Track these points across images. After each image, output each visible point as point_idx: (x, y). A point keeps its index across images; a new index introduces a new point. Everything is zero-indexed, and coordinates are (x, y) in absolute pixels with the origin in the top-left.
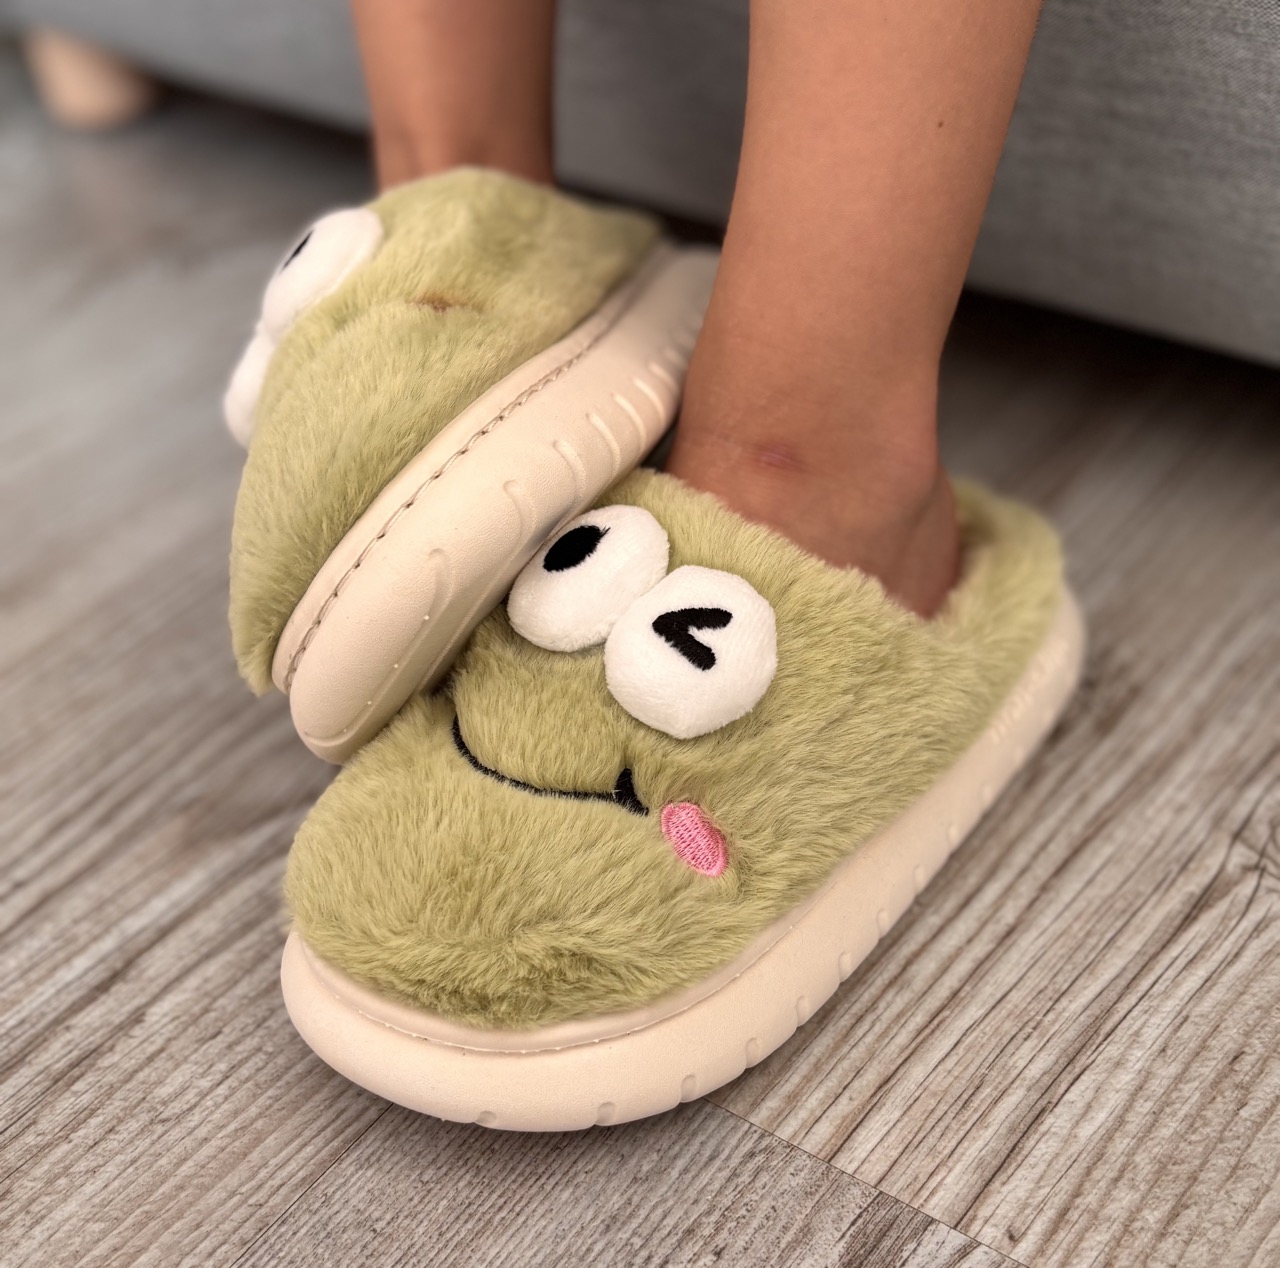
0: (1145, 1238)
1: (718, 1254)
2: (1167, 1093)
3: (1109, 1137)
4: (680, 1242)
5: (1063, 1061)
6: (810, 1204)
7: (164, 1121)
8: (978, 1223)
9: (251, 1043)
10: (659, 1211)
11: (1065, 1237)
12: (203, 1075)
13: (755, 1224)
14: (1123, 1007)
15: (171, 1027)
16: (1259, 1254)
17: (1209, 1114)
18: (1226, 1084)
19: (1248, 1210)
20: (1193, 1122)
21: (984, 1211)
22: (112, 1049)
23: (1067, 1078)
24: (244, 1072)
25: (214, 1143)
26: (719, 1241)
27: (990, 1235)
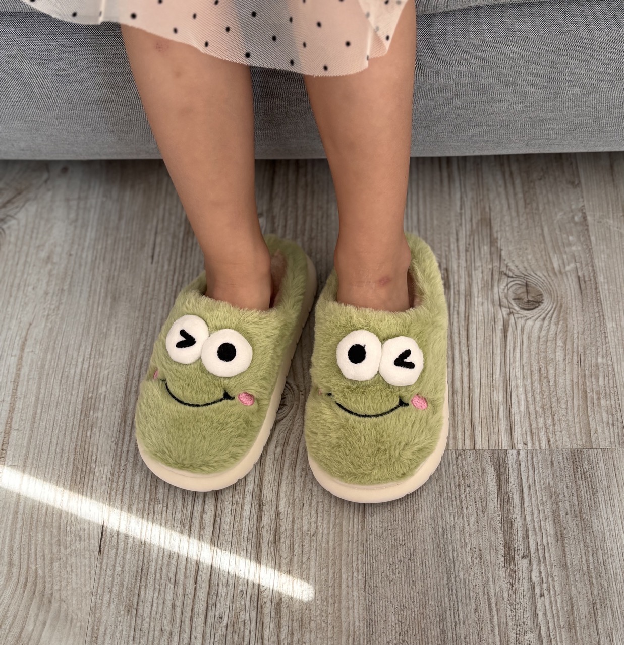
0: (551, 428)
1: (469, 486)
2: (532, 389)
3: (528, 407)
4: (459, 489)
5: (505, 393)
6: (479, 462)
7: (313, 535)
8: (516, 445)
9: (314, 502)
10: (448, 485)
11: (535, 437)
12: (311, 518)
13: (471, 474)
14: (508, 370)
15: (289, 510)
16: (575, 418)
17: (544, 389)
18: (542, 379)
19: (567, 409)
20: (542, 392)
21: (515, 442)
22: (280, 525)
23: (509, 397)
24: (320, 510)
25: (331, 532)
26: (467, 483)
27: (520, 446)
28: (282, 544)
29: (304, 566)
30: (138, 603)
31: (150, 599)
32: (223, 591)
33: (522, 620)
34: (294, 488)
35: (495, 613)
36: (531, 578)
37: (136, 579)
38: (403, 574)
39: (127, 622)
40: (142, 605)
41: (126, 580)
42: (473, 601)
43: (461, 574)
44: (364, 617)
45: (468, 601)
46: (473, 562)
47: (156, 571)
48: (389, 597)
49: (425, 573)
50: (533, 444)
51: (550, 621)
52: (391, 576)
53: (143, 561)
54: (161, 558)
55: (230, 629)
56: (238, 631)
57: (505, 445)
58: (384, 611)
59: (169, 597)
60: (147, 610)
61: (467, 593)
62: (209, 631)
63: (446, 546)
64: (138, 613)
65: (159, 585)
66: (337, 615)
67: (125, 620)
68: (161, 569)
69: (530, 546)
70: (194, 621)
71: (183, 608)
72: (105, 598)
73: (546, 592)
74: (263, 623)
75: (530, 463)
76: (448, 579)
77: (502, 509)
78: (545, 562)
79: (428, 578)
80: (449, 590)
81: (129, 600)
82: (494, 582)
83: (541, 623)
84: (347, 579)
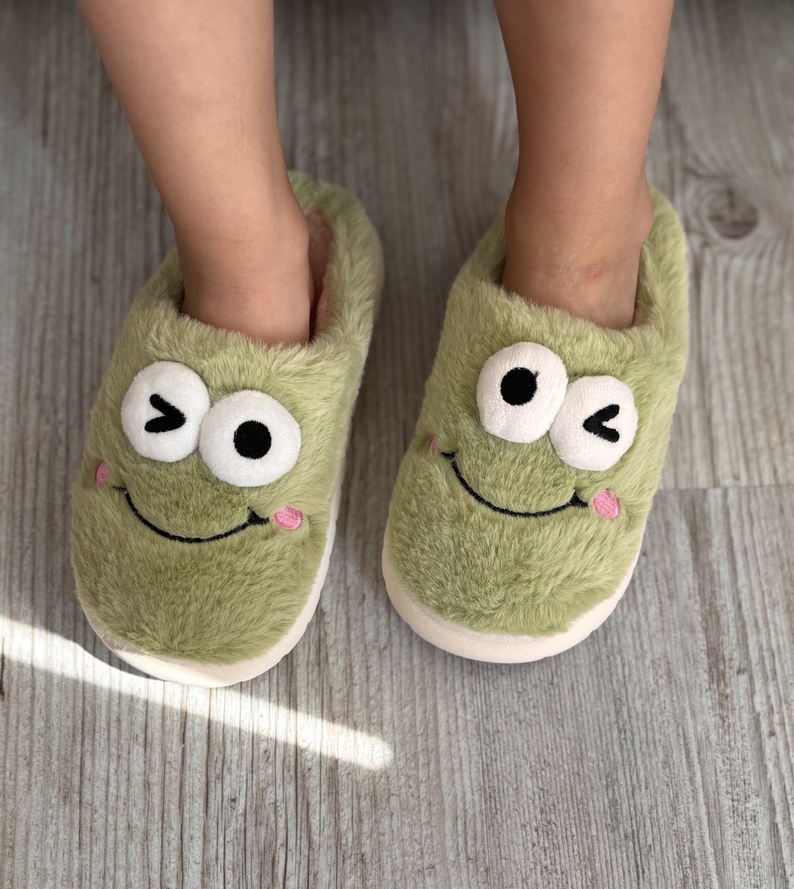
0: (778, 448)
2: (745, 380)
3: (738, 413)
8: (721, 479)
14: (704, 348)
17: (764, 380)
18: (761, 362)
27: (729, 482)
28: (331, 667)
29: (372, 702)
30: (81, 782)
31: (103, 774)
32: (233, 753)
33: (742, 777)
34: (346, 568)
35: (697, 767)
36: (753, 707)
37: (74, 741)
38: (541, 708)
39: (64, 817)
40: (90, 785)
41: (56, 742)
42: (660, 749)
43: (638, 704)
44: (480, 784)
45: (652, 748)
46: (657, 683)
47: (109, 724)
48: (520, 748)
49: (577, 705)
50: (749, 477)
51: (786, 775)
52: (522, 712)
53: (84, 707)
54: (117, 701)
55: (251, 818)
56: (265, 822)
57: (703, 480)
58: (513, 772)
59: (138, 768)
60: (100, 796)
61: (650, 736)
62: (214, 824)
63: (612, 659)
64: (84, 801)
65: (118, 749)
66: (434, 783)
67: (61, 814)
68: (119, 720)
69: (751, 653)
70: (186, 808)
71: (163, 788)
72: (20, 777)
73: (778, 729)
74: (308, 804)
75: (744, 509)
76: (618, 713)
77: (702, 590)
78: (775, 678)
79: (585, 714)
80: (620, 732)
81: (65, 777)
82: (694, 715)
83: (773, 780)
84: (447, 721)
